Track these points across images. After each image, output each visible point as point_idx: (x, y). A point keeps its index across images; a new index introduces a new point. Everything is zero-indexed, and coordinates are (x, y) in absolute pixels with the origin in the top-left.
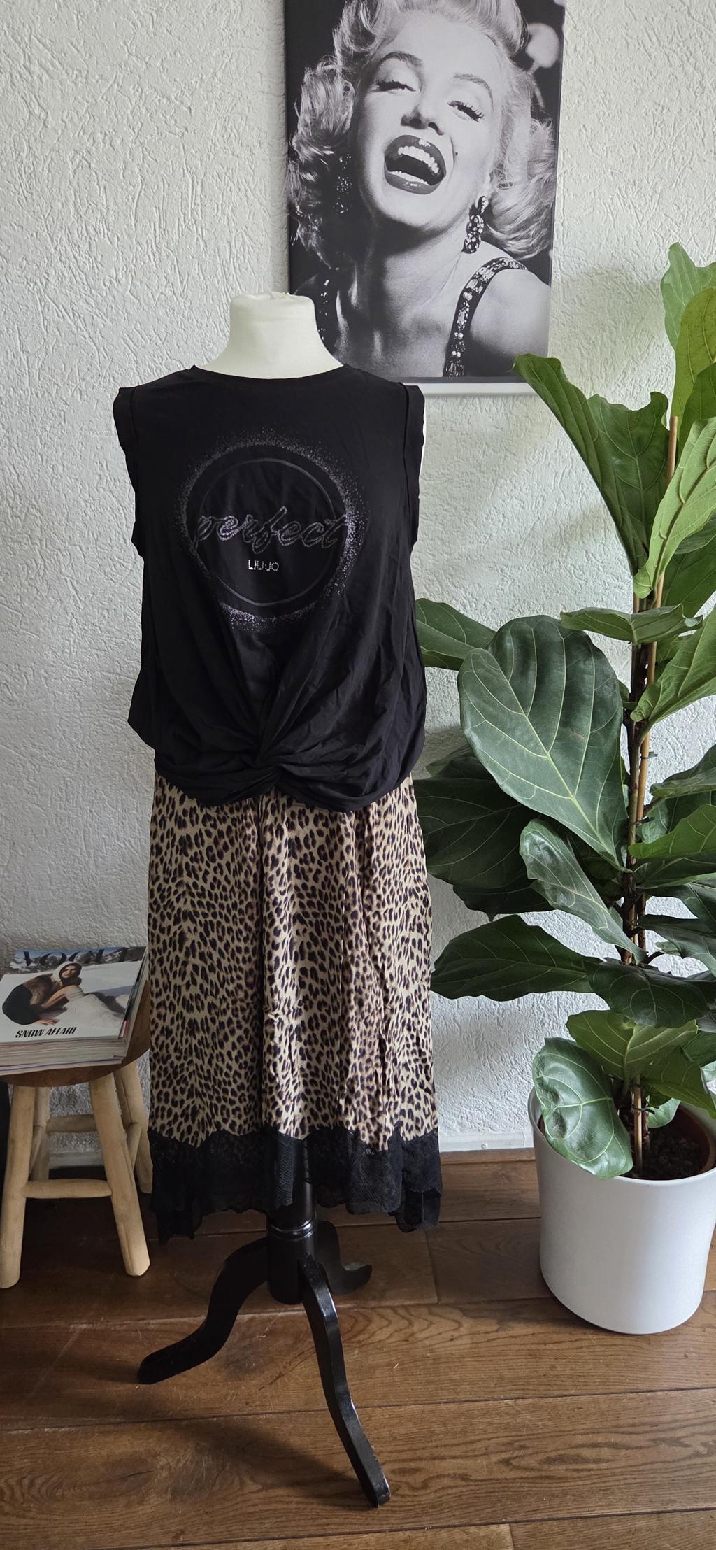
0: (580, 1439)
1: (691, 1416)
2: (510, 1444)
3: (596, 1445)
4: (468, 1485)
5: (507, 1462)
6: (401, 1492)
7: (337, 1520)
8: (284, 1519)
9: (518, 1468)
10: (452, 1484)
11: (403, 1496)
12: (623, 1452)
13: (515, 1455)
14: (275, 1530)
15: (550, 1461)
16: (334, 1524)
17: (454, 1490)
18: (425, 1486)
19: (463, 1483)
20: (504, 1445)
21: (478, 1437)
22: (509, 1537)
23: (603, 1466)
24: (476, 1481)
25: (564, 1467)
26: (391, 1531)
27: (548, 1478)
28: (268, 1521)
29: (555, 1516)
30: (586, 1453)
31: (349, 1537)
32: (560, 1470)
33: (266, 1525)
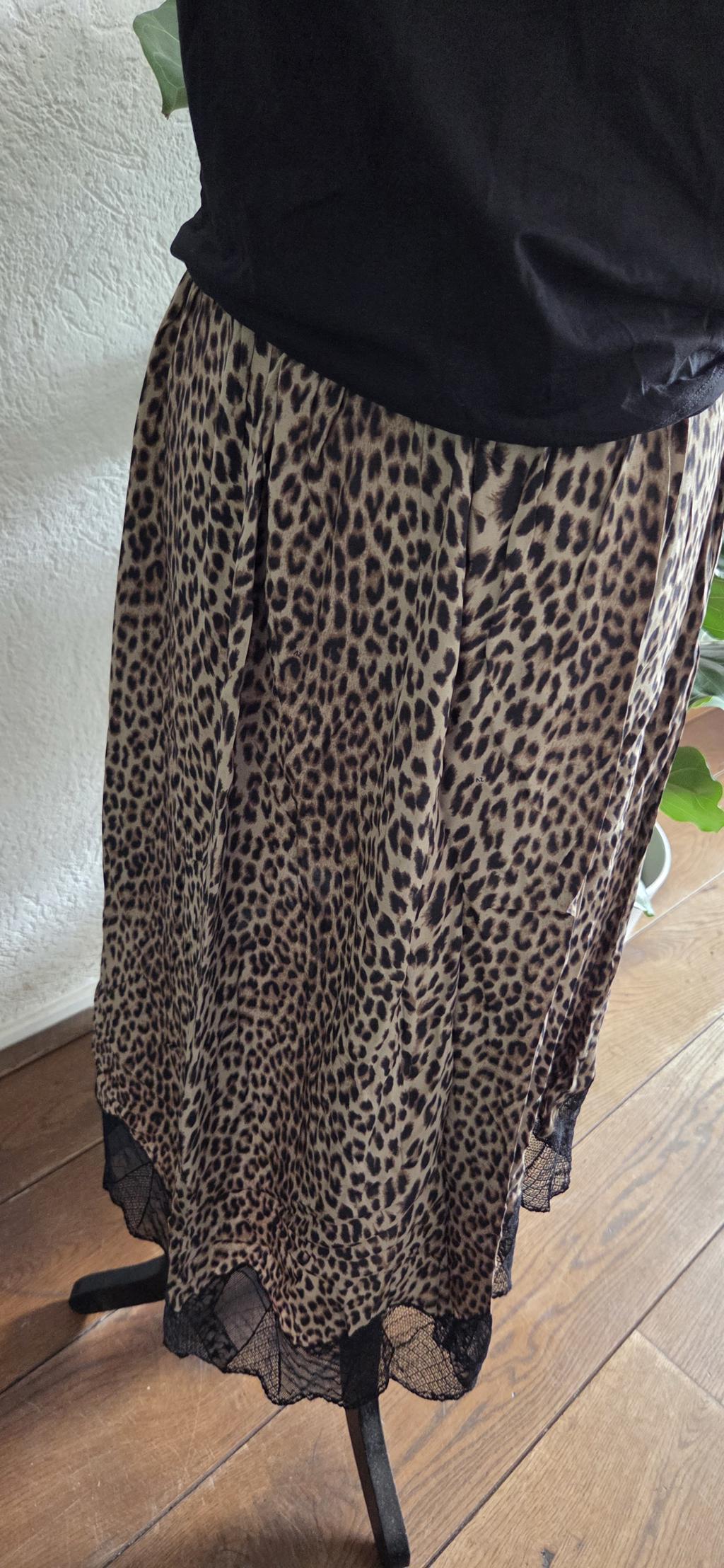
0: (611, 1194)
1: (665, 1111)
2: (563, 1242)
3: (627, 1192)
4: (568, 1316)
5: (576, 1265)
6: (518, 1374)
7: (490, 1461)
8: (437, 1508)
9: (590, 1264)
10: (555, 1325)
11: (525, 1376)
12: (652, 1184)
13: (577, 1251)
14: (441, 1530)
15: (607, 1238)
16: (492, 1467)
17: (562, 1332)
18: (535, 1348)
19: (562, 1317)
20: (558, 1247)
21: (532, 1256)
22: (648, 1344)
23: (650, 1208)
24: (570, 1305)
25: (623, 1235)
26: (549, 1427)
27: (622, 1254)
28: (423, 1525)
29: (661, 1291)
30: (628, 1204)
31: (520, 1469)
32: (622, 1238)
33: (428, 1532)
